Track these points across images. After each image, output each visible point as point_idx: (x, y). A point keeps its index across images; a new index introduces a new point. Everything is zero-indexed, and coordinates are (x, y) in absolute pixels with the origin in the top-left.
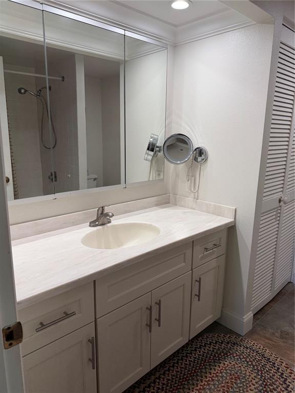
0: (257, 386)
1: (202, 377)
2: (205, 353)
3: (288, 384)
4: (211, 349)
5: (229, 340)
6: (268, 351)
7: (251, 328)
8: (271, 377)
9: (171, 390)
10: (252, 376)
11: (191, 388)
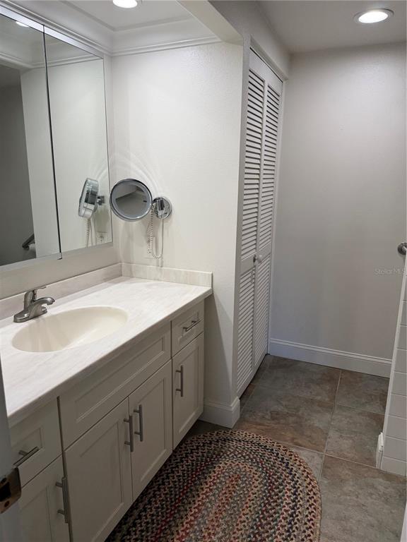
0: (260, 480)
1: (198, 491)
2: (194, 460)
3: (291, 467)
4: (200, 454)
5: (217, 438)
6: (262, 438)
7: (239, 417)
8: (272, 466)
9: (164, 519)
10: (253, 471)
11: (188, 508)
